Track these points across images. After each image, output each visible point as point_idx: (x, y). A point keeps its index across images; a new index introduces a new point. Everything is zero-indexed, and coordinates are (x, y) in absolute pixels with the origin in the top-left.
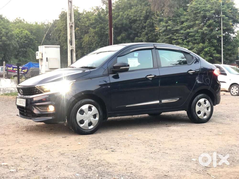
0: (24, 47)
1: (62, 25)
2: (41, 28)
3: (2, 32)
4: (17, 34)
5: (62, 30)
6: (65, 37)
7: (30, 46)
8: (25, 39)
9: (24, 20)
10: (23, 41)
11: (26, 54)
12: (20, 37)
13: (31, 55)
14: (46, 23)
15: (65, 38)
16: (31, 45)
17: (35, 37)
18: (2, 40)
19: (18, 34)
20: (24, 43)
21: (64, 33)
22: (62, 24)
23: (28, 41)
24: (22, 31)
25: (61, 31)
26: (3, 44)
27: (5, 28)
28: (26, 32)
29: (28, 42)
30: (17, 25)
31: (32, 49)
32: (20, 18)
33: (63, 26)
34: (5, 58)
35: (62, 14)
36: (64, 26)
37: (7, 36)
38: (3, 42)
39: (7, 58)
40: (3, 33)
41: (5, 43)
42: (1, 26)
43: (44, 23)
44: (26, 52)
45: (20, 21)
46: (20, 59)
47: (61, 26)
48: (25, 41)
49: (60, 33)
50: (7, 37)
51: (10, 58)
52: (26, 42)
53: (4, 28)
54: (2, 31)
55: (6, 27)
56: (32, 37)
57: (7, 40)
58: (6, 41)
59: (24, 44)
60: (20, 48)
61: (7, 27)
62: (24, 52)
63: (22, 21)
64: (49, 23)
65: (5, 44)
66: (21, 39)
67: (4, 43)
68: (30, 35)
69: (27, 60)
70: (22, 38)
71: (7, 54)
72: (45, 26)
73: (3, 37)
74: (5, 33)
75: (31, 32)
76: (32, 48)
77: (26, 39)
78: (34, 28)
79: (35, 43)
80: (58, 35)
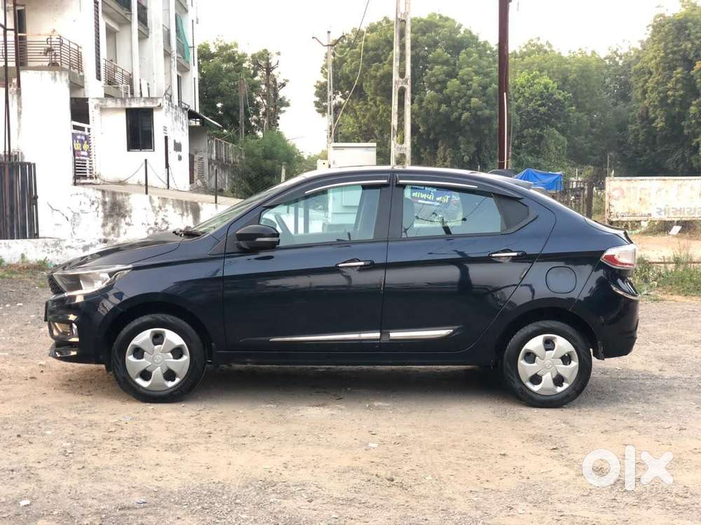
0: (537, 126)
1: (654, 56)
2: (594, 68)
3: (471, 85)
4: (521, 88)
5: (654, 70)
6: (659, 93)
7: (553, 120)
8: (539, 102)
9: (550, 46)
10: (532, 107)
11: (540, 144)
12: (527, 95)
13: (552, 147)
14: (623, 50)
15: (661, 95)
16: (558, 118)
17: (571, 94)
18: (472, 105)
19: (524, 87)
20: (535, 112)
21: (658, 80)
22: (655, 51)
23: (548, 105)
24: (534, 77)
25: (651, 73)
26: (475, 116)
27: (481, 71)
28: (545, 79)
29: (548, 110)
30: (527, 59)
31: (556, 128)
32: (539, 39)
33: (656, 58)
34: (478, 157)
35: (655, 22)
36: (658, 59)
37: (484, 95)
38: (473, 112)
39: (485, 156)
40: (475, 85)
41: (479, 113)
42: (471, 67)
43: (617, 50)
44: (541, 137)
45: (540, 49)
46: (520, 158)
47: (652, 59)
48: (540, 106)
49: (646, 81)
50: (484, 98)
51: (493, 157)
52: (542, 109)
53: (477, 73)
54: (471, 80)
55: (484, 69)
56: (559, 96)
57: (485, 104)
58: (481, 109)
59: (536, 117)
60: (525, 125)
61: (489, 69)
62: (536, 139)
63: (546, 48)
64: (630, 50)
65: (479, 116)
66: (528, 101)
67: (476, 114)
68: (554, 90)
69: (540, 161)
70: (532, 100)
71: (486, 146)
72: (621, 58)
73: (472, 99)
74: (479, 86)
75: (564, 78)
76: (559, 125)
77: (544, 101)
78: (574, 68)
79: (569, 111)
80: (643, 86)
